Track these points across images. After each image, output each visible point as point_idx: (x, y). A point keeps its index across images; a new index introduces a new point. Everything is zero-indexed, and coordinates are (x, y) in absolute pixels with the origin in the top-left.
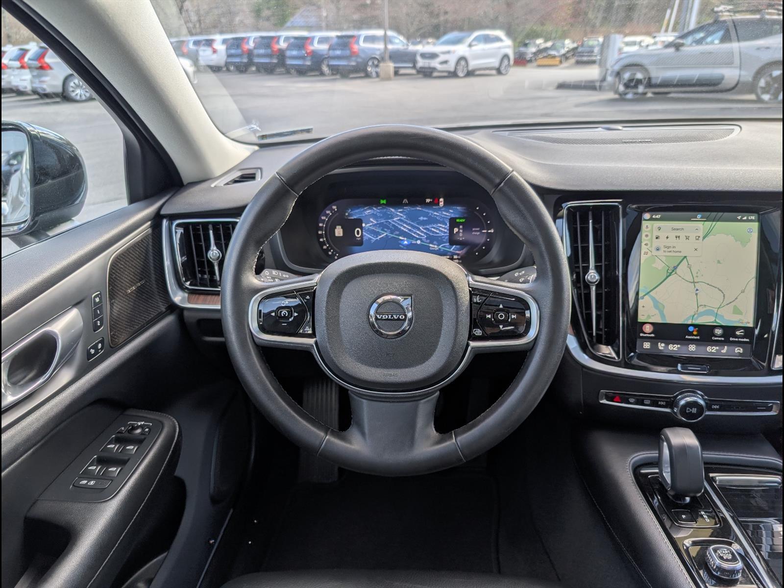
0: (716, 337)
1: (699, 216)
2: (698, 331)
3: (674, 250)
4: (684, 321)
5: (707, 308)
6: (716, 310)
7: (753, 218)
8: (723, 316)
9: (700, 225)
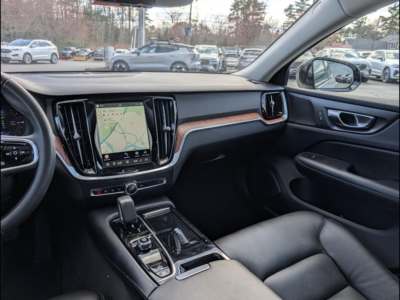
0: (136, 155)
1: (120, 104)
2: (128, 154)
3: (112, 120)
4: (122, 151)
5: (131, 144)
6: (134, 144)
7: (142, 104)
8: (137, 146)
9: (121, 108)
